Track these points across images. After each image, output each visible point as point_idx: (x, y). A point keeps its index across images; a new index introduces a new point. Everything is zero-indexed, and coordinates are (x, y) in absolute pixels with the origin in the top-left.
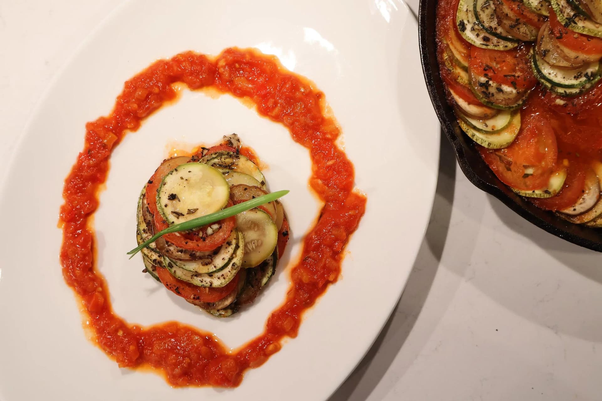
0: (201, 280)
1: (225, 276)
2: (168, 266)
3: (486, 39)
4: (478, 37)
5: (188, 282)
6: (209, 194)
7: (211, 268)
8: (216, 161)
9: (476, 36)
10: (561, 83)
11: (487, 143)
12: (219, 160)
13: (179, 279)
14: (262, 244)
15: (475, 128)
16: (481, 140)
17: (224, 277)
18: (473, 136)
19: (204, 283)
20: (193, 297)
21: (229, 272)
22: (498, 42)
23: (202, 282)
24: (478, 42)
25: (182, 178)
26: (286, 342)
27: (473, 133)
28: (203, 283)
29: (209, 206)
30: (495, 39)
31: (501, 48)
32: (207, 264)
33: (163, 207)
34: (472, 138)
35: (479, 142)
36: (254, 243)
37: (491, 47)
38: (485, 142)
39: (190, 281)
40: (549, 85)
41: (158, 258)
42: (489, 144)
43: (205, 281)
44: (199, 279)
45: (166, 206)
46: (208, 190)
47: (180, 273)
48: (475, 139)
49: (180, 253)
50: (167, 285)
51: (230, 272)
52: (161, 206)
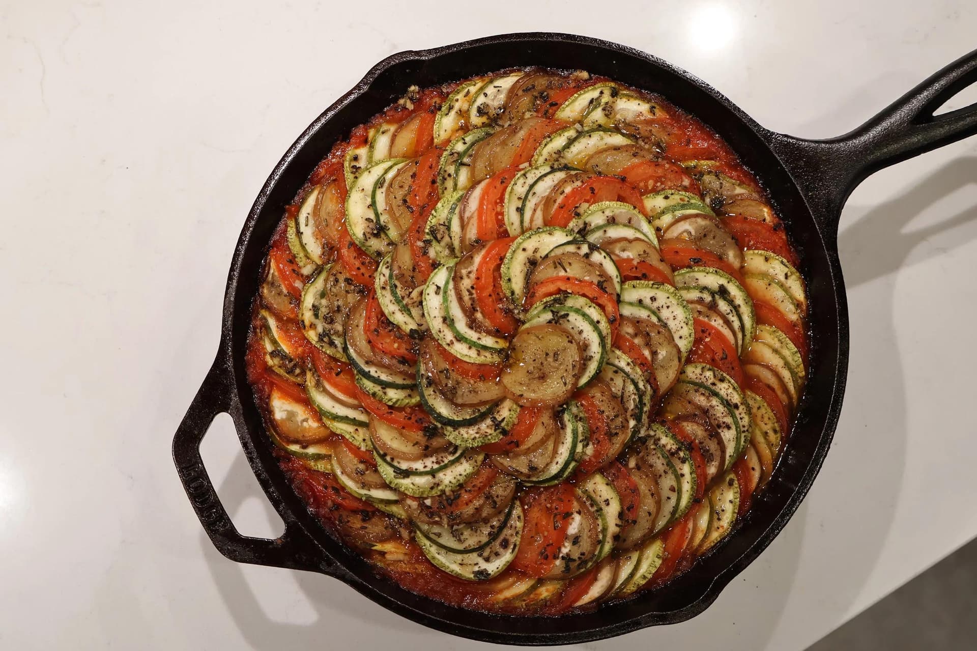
3: (505, 544)
4: (499, 555)
9: (498, 556)
10: (570, 447)
11: (656, 560)
15: (632, 575)
16: (651, 567)
18: (644, 577)
22: (511, 526)
24: (507, 557)
27: (641, 577)
30: (507, 532)
31: (519, 525)
34: (647, 580)
35: (654, 570)
37: (517, 539)
38: (654, 562)
40: (573, 464)
42: (658, 557)
48: (650, 576)
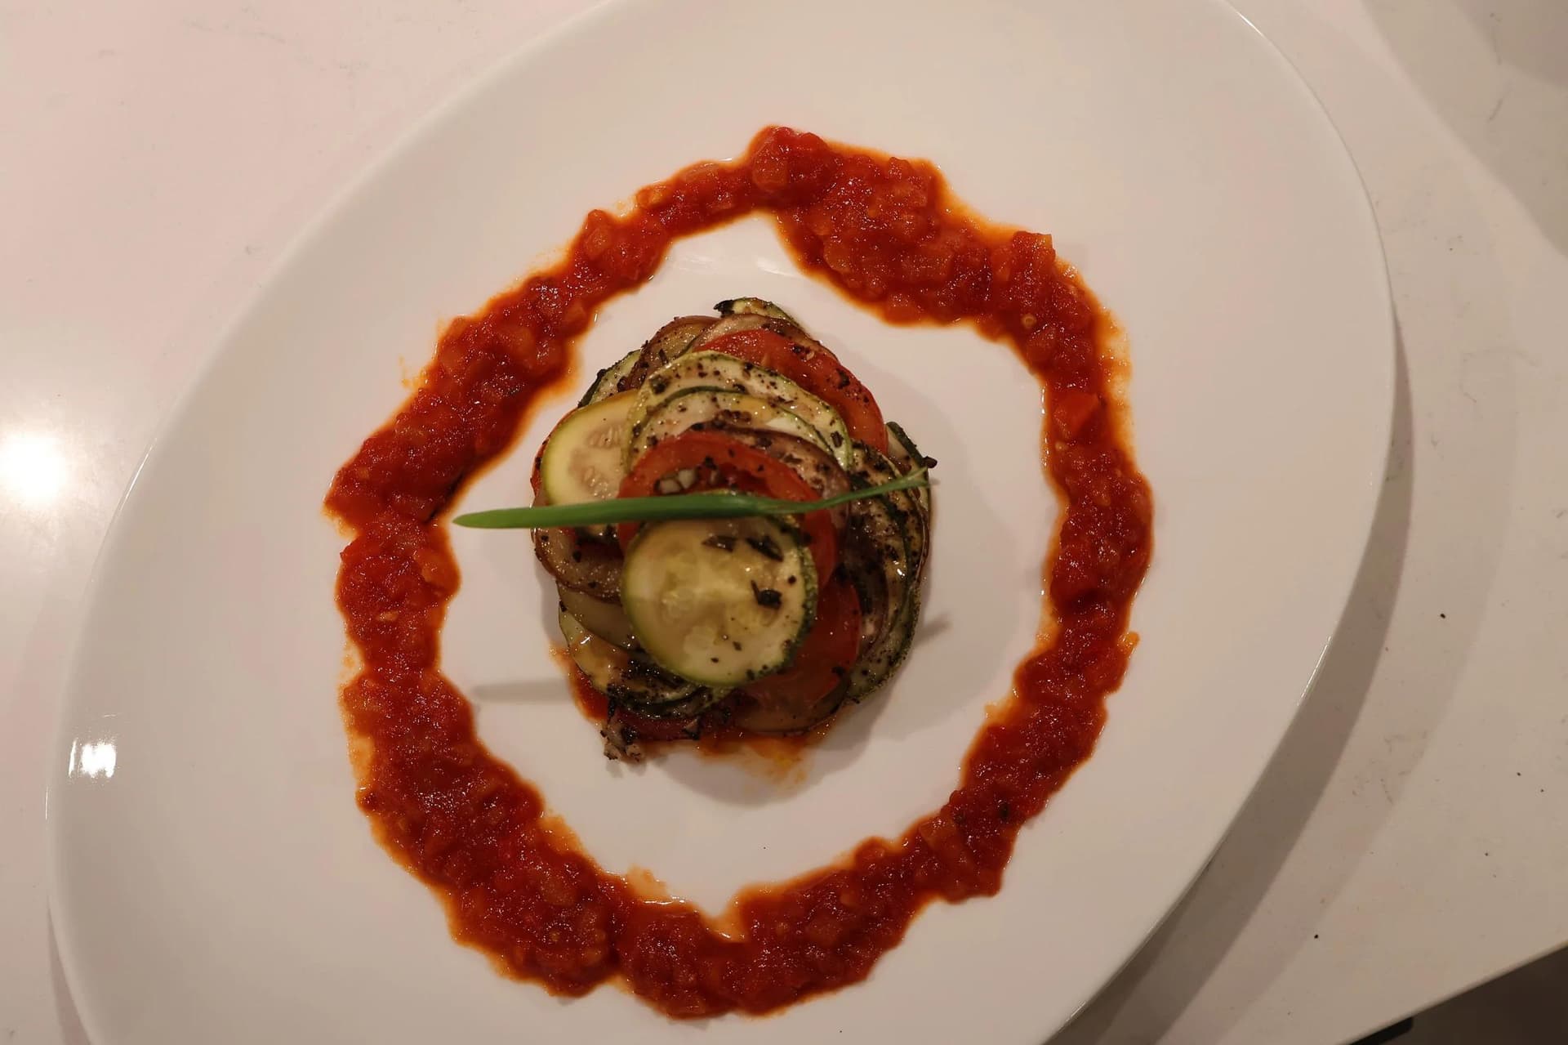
0: (772, 387)
1: (695, 372)
2: (842, 439)
5: (809, 394)
6: (672, 582)
7: (729, 403)
8: (669, 695)
12: (661, 693)
13: (827, 404)
14: (590, 437)
17: (701, 371)
19: (768, 379)
20: (808, 355)
21: (680, 374)
23: (773, 384)
25: (738, 646)
26: (621, 205)
28: (772, 379)
29: (675, 549)
32: (738, 413)
33: (800, 581)
36: (606, 440)
39: (805, 394)
41: (870, 471)
43: (763, 382)
44: (776, 393)
45: (792, 580)
46: (674, 594)
47: (824, 419)
49: (796, 456)
50: (866, 400)
51: (678, 376)
52: (806, 582)
